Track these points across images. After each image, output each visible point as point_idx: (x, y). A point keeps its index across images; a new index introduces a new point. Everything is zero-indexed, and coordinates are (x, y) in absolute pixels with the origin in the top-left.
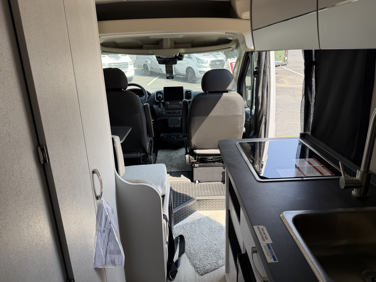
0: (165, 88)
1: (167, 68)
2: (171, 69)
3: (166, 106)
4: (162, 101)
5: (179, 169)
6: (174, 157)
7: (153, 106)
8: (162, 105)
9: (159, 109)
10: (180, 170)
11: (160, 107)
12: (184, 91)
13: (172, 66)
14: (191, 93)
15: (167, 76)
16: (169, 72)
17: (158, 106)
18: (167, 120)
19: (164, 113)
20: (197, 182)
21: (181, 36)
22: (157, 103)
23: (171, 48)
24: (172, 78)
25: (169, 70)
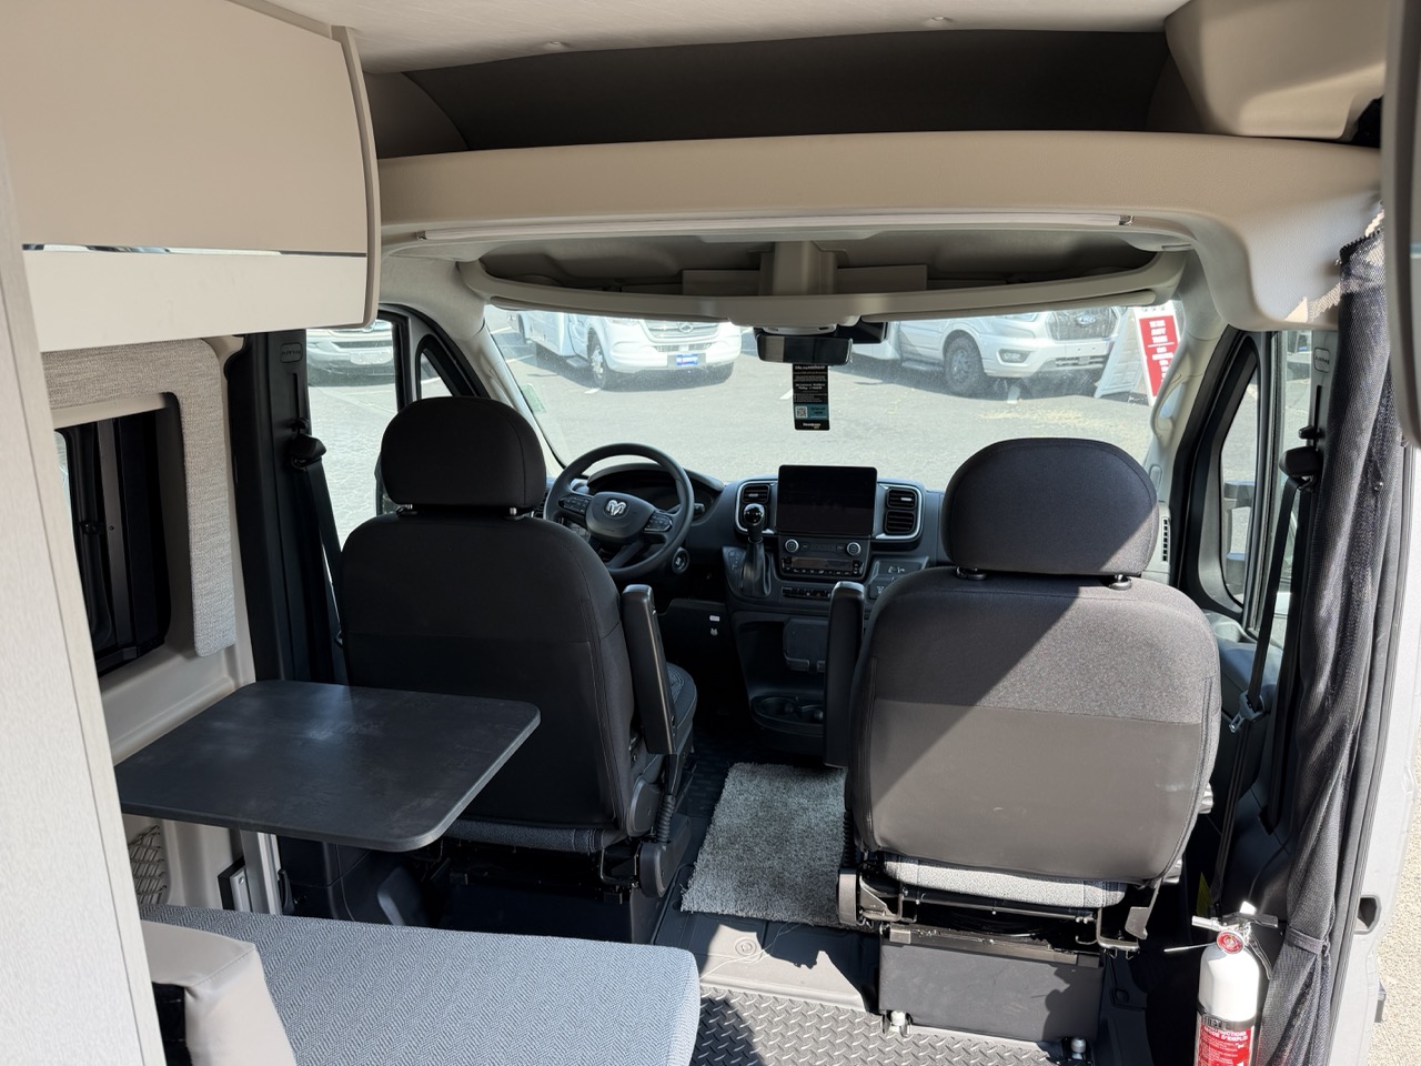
0: (784, 470)
1: (802, 379)
2: (820, 386)
3: (782, 555)
4: (769, 531)
5: (813, 914)
6: (799, 825)
7: (721, 552)
8: (761, 552)
9: (748, 572)
10: (817, 920)
11: (751, 559)
12: (881, 492)
13: (826, 370)
14: (914, 504)
15: (799, 417)
16: (811, 397)
17: (743, 555)
18: (781, 625)
19: (767, 592)
20: (899, 1018)
21: (864, 235)
22: (740, 540)
23: (817, 289)
24: (820, 429)
25: (810, 390)
